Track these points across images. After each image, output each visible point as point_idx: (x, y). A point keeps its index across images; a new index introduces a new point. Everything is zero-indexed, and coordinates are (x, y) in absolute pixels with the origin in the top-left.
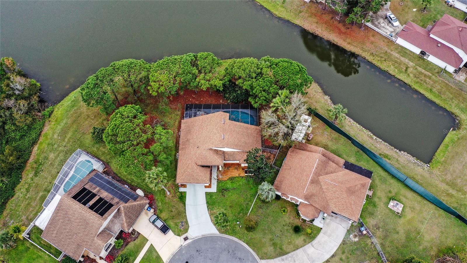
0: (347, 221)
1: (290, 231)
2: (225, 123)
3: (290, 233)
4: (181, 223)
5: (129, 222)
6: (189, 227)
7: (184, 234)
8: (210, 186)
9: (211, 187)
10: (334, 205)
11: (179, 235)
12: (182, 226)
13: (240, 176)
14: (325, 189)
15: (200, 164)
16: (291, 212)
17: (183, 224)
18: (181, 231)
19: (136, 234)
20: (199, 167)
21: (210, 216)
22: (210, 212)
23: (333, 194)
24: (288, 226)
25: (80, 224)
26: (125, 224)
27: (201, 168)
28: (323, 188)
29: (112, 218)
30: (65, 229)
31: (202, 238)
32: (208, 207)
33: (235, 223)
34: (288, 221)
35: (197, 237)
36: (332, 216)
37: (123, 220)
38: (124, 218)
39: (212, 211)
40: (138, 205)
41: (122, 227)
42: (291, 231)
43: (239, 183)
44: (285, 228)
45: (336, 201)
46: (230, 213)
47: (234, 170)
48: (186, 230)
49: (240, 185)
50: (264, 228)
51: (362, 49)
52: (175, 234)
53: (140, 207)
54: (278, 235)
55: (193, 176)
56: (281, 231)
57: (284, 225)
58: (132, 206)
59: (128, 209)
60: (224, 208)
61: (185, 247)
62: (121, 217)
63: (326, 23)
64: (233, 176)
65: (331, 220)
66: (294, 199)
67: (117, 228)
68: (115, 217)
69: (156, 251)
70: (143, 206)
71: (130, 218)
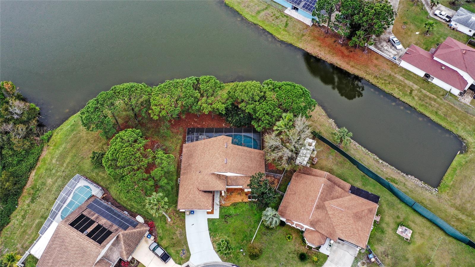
0: (354, 248)
1: (295, 259)
2: (228, 147)
3: (295, 261)
4: (182, 251)
5: (128, 250)
6: (190, 255)
7: (185, 262)
8: (212, 212)
9: (213, 214)
10: (341, 232)
11: (180, 264)
12: (184, 254)
13: (243, 201)
14: (331, 215)
15: (202, 189)
16: (296, 238)
17: (185, 252)
18: (182, 259)
19: (135, 262)
20: (201, 192)
21: (212, 243)
22: (212, 239)
23: (339, 220)
24: (294, 253)
25: (77, 252)
26: (124, 252)
27: (203, 194)
28: (329, 213)
29: (110, 246)
30: (61, 258)
32: (210, 234)
33: (238, 251)
34: (293, 248)
35: (199, 266)
36: (339, 243)
37: (122, 248)
38: (123, 246)
39: (214, 239)
40: (138, 232)
41: (121, 255)
42: (297, 259)
43: (242, 209)
44: (291, 255)
45: (343, 227)
46: (233, 240)
47: (236, 196)
48: (188, 259)
49: (243, 211)
50: (268, 255)
51: (366, 72)
52: (176, 263)
53: (140, 234)
54: (283, 263)
55: (195, 202)
56: (286, 259)
57: (289, 253)
58: (132, 233)
59: (127, 237)
60: (227, 235)
62: (120, 245)
63: (329, 46)
64: (237, 201)
65: (337, 247)
66: (300, 225)
67: (116, 256)
68: (114, 244)
70: (143, 233)
71: (129, 245)
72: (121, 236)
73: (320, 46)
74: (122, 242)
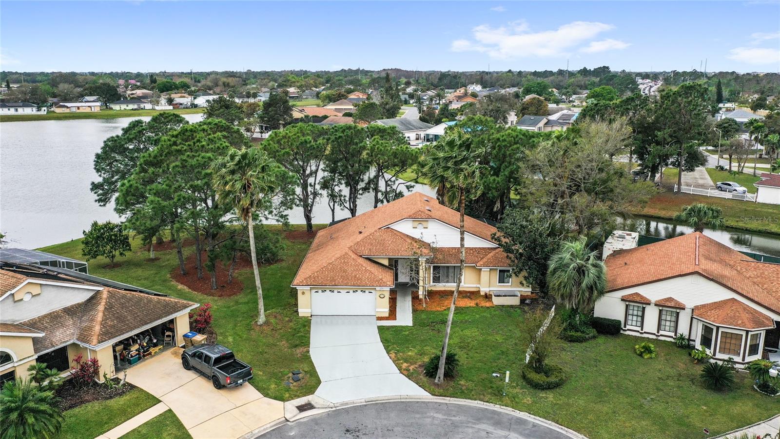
1: (693, 389)
2: (431, 202)
3: (695, 393)
4: (291, 375)
6: (320, 383)
7: (299, 397)
9: (394, 319)
11: (282, 399)
12: (296, 380)
15: (366, 253)
17: (300, 376)
18: (288, 390)
19: (121, 385)
20: (361, 259)
21: (395, 361)
22: (393, 355)
24: (679, 380)
26: (97, 328)
27: (369, 262)
31: (365, 406)
32: (386, 348)
34: (671, 371)
35: (347, 404)
39: (401, 354)
44: (671, 383)
48: (311, 390)
49: (483, 317)
52: (266, 395)
53: (165, 307)
55: (345, 271)
56: (659, 390)
57: (661, 379)
61: (299, 424)
62: (91, 315)
66: (670, 299)
67: (63, 337)
68: (70, 311)
69: (180, 426)
70: (176, 308)
71: (120, 319)
72: (105, 295)
74: (101, 307)
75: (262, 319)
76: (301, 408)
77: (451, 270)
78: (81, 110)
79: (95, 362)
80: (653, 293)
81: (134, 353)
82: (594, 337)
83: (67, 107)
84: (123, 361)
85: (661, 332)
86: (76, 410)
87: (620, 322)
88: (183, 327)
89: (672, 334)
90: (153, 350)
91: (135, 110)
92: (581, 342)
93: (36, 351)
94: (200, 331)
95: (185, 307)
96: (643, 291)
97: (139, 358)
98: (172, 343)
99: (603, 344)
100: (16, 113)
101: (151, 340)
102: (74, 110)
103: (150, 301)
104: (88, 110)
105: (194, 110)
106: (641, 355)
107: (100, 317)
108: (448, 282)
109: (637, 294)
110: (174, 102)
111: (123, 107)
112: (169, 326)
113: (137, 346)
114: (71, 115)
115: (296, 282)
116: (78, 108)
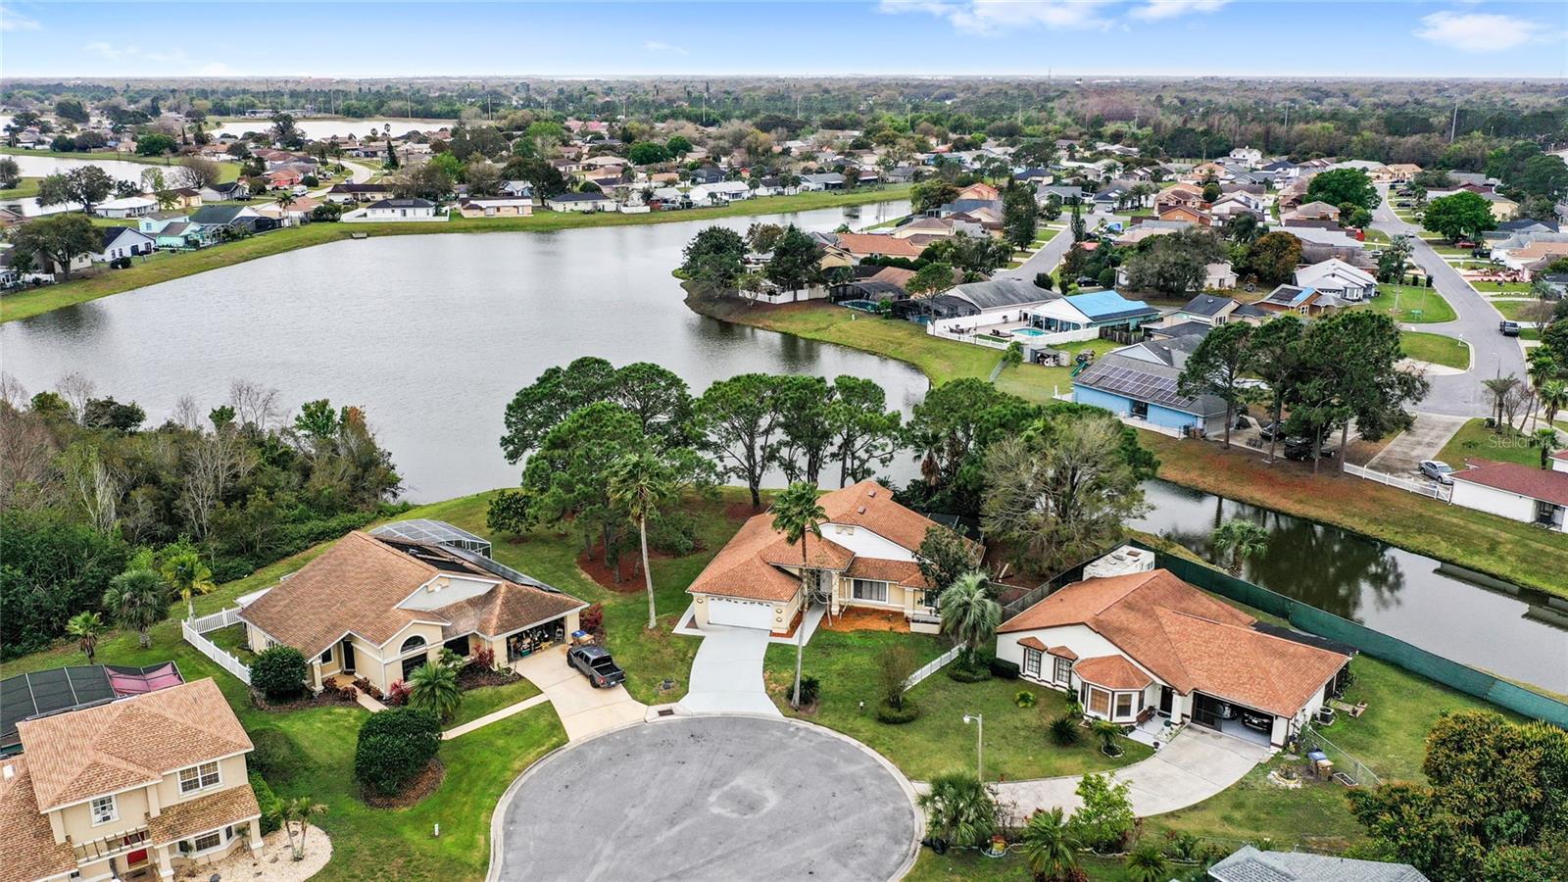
0: (1258, 748)
1: (1037, 740)
2: (877, 498)
3: (1036, 744)
4: (663, 682)
5: (508, 620)
6: (687, 693)
7: (664, 703)
9: (791, 637)
10: (1205, 674)
11: (647, 703)
12: (667, 688)
13: (893, 631)
14: (1173, 632)
15: (775, 560)
17: (674, 684)
18: (655, 695)
19: (511, 675)
20: (767, 567)
21: (765, 680)
22: (766, 675)
23: (1200, 644)
24: (1034, 731)
26: (495, 620)
27: (775, 573)
28: (1168, 630)
29: (462, 601)
31: (719, 718)
32: (765, 666)
34: (1035, 722)
35: (703, 714)
36: (1203, 732)
37: (491, 613)
38: (498, 609)
39: (776, 674)
40: (552, 599)
41: (483, 629)
42: (1042, 741)
43: (884, 642)
44: (1022, 733)
45: (1212, 661)
46: (835, 684)
48: (676, 698)
49: (887, 646)
52: (635, 698)
53: (556, 605)
57: (1016, 728)
58: (535, 594)
59: (519, 595)
61: (655, 725)
62: (490, 607)
64: (873, 628)
65: (1196, 738)
66: (1063, 648)
67: (465, 626)
68: (474, 603)
69: (555, 714)
70: (567, 607)
71: (515, 614)
72: (503, 589)
73: (1203, 469)
74: (499, 602)
75: (653, 623)
76: (662, 713)
77: (875, 587)
78: (503, 213)
79: (491, 651)
80: (1049, 639)
81: (526, 646)
82: (986, 679)
83: (481, 209)
84: (515, 652)
85: (1057, 682)
86: (474, 692)
87: (1018, 666)
88: (573, 624)
89: (1067, 685)
90: (544, 645)
91: (588, 213)
92: (968, 682)
93: (444, 637)
94: (590, 632)
95: (575, 606)
96: (1040, 636)
97: (530, 652)
98: (561, 641)
99: (995, 688)
100: (404, 219)
101: (542, 635)
102: (491, 212)
103: (543, 597)
104: (513, 213)
105: (686, 213)
106: (1017, 703)
107: (497, 611)
108: (871, 598)
109: (1034, 638)
110: (654, 198)
111: (570, 206)
112: (560, 623)
113: (529, 640)
114: (487, 223)
115: (692, 587)
116: (498, 209)
